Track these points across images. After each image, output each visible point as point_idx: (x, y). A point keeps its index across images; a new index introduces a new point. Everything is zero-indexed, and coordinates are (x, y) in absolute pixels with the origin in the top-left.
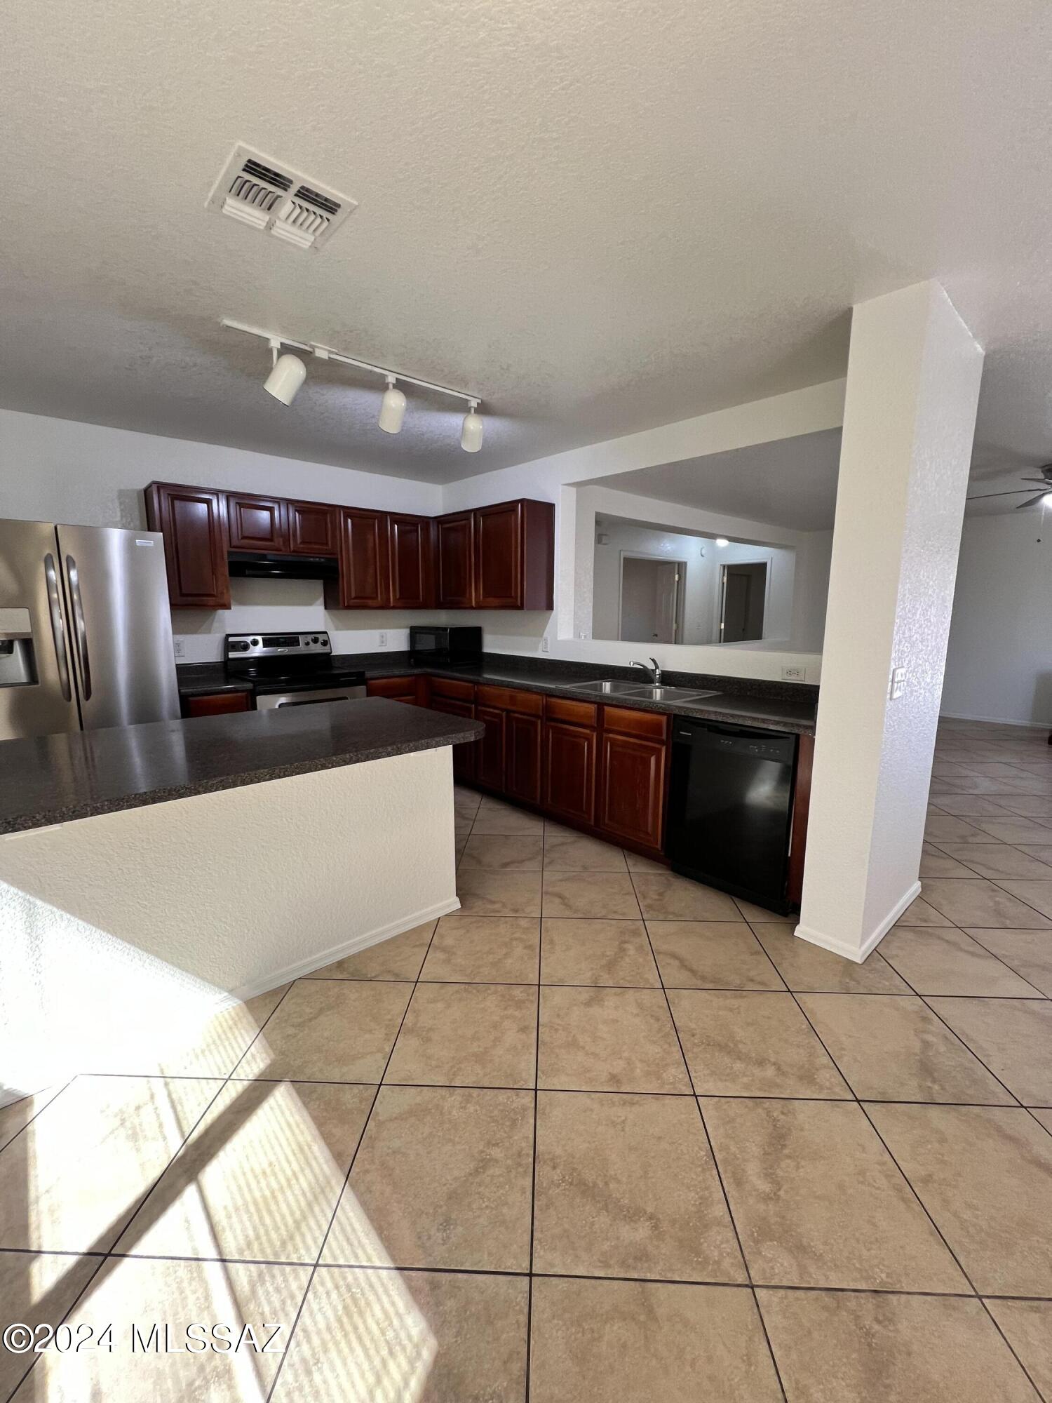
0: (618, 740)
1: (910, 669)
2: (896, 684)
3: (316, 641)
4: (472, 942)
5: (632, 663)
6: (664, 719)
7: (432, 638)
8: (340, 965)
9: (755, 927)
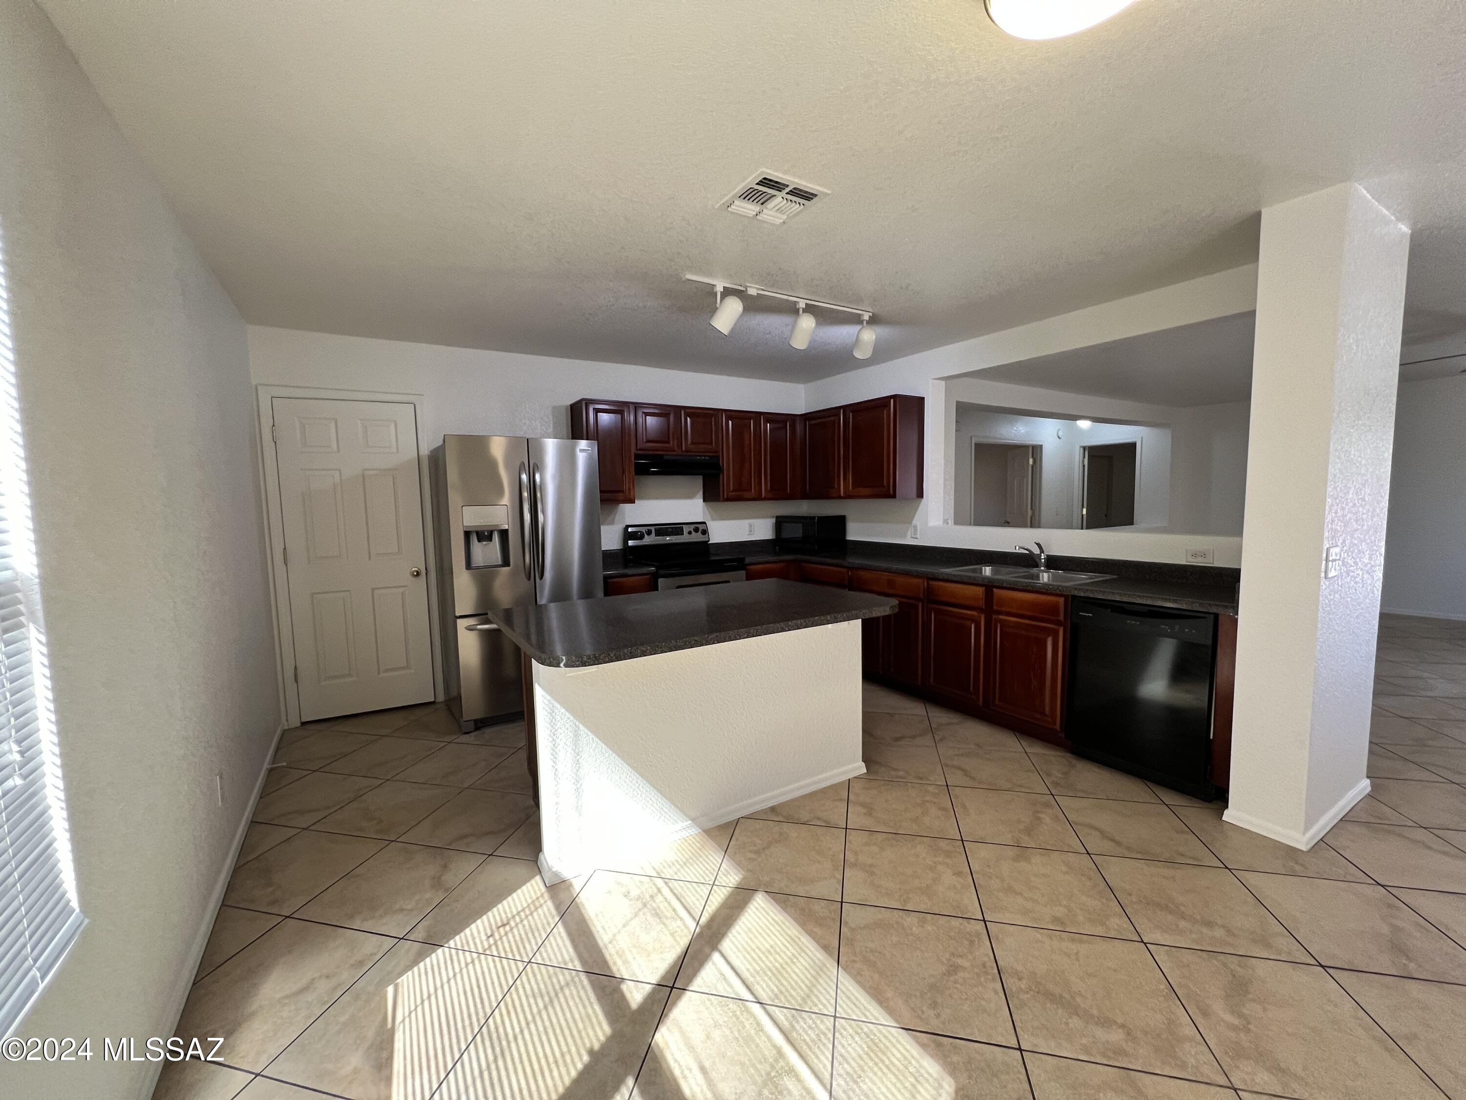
0: (1010, 621)
1: (1345, 548)
2: (1330, 563)
3: (696, 530)
4: (887, 801)
5: (1017, 548)
6: (1061, 600)
7: (800, 526)
8: (773, 809)
9: (1178, 810)
